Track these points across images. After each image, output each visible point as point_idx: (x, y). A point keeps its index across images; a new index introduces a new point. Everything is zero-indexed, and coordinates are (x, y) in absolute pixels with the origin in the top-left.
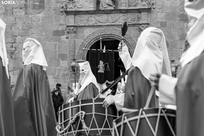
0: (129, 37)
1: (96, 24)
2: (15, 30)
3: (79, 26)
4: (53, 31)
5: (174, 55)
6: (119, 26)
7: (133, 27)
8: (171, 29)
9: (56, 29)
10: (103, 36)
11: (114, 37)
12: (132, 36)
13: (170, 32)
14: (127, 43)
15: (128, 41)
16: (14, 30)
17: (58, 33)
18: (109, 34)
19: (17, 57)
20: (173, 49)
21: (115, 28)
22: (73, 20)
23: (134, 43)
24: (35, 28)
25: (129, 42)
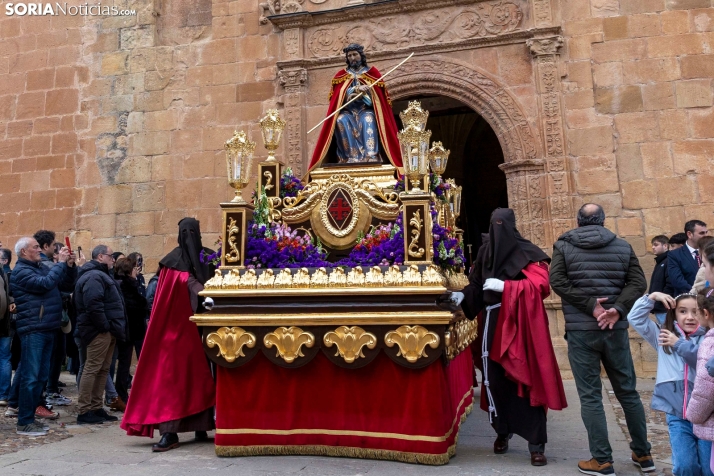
0: (489, 82)
1: (374, 48)
2: (124, 94)
3: (316, 63)
4: (238, 87)
5: (665, 135)
6: (452, 49)
7: (502, 48)
8: (646, 44)
9: (245, 80)
10: (399, 88)
11: (438, 88)
12: (501, 80)
13: (645, 53)
14: (483, 104)
15: (488, 99)
16: (120, 94)
17: (252, 93)
18: (418, 81)
19: (128, 177)
20: (662, 113)
21: (439, 57)
22: (299, 43)
23: (511, 101)
24: (182, 83)
25: (492, 102)
